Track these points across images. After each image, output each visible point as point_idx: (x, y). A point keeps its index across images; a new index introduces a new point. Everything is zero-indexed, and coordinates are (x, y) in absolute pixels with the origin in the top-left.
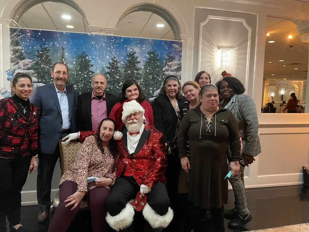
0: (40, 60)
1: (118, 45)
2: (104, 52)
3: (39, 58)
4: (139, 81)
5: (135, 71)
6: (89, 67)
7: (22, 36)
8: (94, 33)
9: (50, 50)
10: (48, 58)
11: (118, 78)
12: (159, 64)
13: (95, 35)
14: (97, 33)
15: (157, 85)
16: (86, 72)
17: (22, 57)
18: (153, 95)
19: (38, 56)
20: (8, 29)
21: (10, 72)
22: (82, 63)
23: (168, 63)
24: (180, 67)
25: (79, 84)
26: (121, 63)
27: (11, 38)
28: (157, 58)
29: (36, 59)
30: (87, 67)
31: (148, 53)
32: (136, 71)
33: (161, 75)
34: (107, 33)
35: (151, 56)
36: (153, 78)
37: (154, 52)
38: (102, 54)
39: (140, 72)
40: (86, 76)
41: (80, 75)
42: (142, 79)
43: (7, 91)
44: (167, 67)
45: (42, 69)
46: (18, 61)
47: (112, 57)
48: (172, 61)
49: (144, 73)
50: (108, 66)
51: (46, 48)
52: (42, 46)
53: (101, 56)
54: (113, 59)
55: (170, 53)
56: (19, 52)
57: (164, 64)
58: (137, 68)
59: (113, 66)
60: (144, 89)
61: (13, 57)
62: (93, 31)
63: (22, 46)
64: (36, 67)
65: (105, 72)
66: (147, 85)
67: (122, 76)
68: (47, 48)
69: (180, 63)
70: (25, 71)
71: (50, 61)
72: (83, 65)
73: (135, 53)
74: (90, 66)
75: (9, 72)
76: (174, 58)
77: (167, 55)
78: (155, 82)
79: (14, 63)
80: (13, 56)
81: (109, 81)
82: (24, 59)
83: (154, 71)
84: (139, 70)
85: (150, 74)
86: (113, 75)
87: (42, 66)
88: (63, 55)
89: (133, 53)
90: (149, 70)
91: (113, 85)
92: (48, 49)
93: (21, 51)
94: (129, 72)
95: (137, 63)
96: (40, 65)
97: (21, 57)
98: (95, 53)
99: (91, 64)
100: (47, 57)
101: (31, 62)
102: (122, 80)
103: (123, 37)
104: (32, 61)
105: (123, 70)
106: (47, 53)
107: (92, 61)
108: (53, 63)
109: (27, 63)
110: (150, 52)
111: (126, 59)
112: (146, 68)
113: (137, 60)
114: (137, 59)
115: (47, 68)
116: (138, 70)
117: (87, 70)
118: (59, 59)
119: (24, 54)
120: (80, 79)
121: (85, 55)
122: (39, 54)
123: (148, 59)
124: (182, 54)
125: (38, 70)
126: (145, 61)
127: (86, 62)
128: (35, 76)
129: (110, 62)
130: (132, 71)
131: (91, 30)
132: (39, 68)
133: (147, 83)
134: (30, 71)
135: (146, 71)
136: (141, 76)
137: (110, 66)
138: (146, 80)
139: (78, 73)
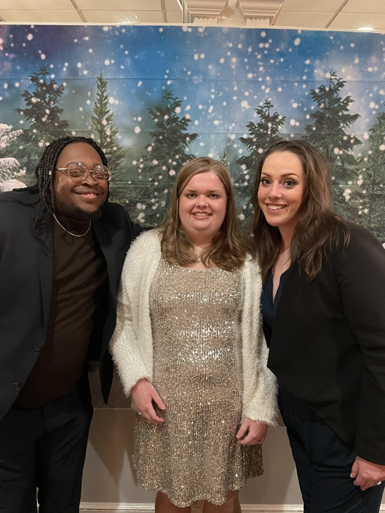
0: (34, 126)
1: (282, 60)
2: (234, 86)
3: (33, 120)
4: (350, 183)
5: (336, 151)
6: (184, 141)
8: (201, 24)
9: (63, 89)
10: (59, 119)
13: (206, 27)
14: (212, 23)
16: (173, 161)
19: (28, 114)
22: (160, 130)
25: (153, 200)
26: (289, 123)
29: (21, 122)
30: (177, 143)
32: (340, 149)
34: (246, 18)
38: (228, 98)
39: (353, 153)
40: (172, 173)
41: (156, 171)
42: (361, 177)
47: (261, 104)
49: (369, 157)
50: (245, 136)
51: (51, 85)
52: (40, 77)
53: (225, 104)
54: (264, 110)
58: (345, 138)
59: (263, 135)
60: (366, 211)
62: (199, 17)
64: (22, 149)
65: (236, 156)
66: (377, 199)
68: (53, 82)
71: (65, 127)
72: (166, 135)
73: (341, 84)
74: (188, 139)
81: (246, 187)
84: (351, 146)
87: (41, 144)
88: (101, 105)
89: (332, 86)
92: (55, 86)
95: (344, 122)
96: (36, 142)
98: (203, 92)
99: (190, 130)
100: (54, 113)
103: (300, 29)
104: (11, 127)
106: (55, 101)
107: (193, 122)
108: (73, 133)
111: (309, 110)
112: (376, 139)
113: (347, 110)
114: (348, 108)
116: (346, 145)
117: (177, 152)
118: (91, 120)
120: (156, 184)
121: (172, 101)
125: (29, 159)
126: (374, 112)
127: (174, 124)
128: (18, 176)
129: (252, 121)
130: (328, 151)
131: (191, 12)
132: (32, 150)
133: (377, 190)
134: (7, 159)
135: (378, 147)
136: (357, 167)
137: (252, 136)
138: (374, 180)
139: (149, 164)
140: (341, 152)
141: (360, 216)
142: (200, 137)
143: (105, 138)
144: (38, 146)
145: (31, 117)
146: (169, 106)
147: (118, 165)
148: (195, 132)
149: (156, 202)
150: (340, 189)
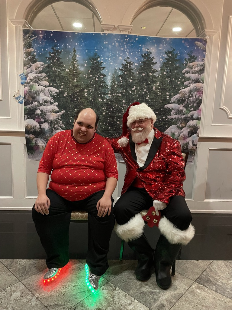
0: (51, 63)
3: (51, 61)
4: (155, 84)
5: (150, 74)
6: (101, 69)
7: (34, 38)
8: (106, 32)
9: (62, 52)
11: (132, 82)
12: (178, 65)
14: (110, 32)
15: (175, 90)
16: (97, 75)
17: (35, 59)
18: (170, 101)
19: (49, 59)
20: (21, 30)
21: (24, 76)
22: (93, 65)
23: (189, 64)
24: (202, 69)
25: (90, 88)
27: (24, 40)
28: (176, 59)
29: (47, 62)
30: (98, 70)
31: (166, 53)
33: (180, 78)
34: (121, 31)
35: (169, 56)
36: (171, 81)
37: (173, 51)
39: (155, 75)
40: (97, 79)
41: (91, 79)
42: (158, 82)
43: (20, 96)
44: (187, 69)
45: (53, 72)
46: (30, 64)
47: (126, 58)
48: (193, 62)
49: (161, 76)
50: (121, 68)
51: (58, 50)
52: (54, 48)
54: (127, 60)
55: (192, 52)
56: (31, 55)
57: (184, 65)
58: (153, 70)
59: (126, 68)
60: (160, 94)
61: (26, 60)
62: (106, 30)
63: (34, 48)
64: (47, 70)
65: (118, 75)
66: (163, 90)
67: (136, 80)
68: (59, 49)
69: (203, 64)
70: (38, 74)
71: (62, 63)
72: (95, 67)
73: (151, 53)
74: (102, 68)
75: (22, 76)
76: (196, 57)
77: (188, 55)
78: (173, 86)
79: (27, 66)
80: (26, 58)
81: (121, 85)
82: (36, 61)
83: (172, 73)
84: (155, 72)
85: (168, 77)
86: (126, 78)
87: (53, 69)
88: (74, 57)
89: (148, 53)
90: (167, 72)
91: (125, 90)
92: (59, 51)
93: (34, 54)
94: (144, 74)
95: (152, 65)
96: (52, 68)
97: (33, 60)
99: (103, 66)
100: (58, 59)
101: (43, 65)
102: (136, 83)
103: (138, 35)
104: (44, 63)
105: (137, 73)
106: (59, 55)
108: (64, 66)
109: (39, 66)
110: (168, 51)
111: (141, 60)
112: (162, 70)
113: (153, 61)
114: (153, 60)
115: (58, 71)
116: (153, 72)
117: (98, 73)
118: (70, 62)
119: (36, 57)
120: (91, 83)
121: (97, 56)
122: (50, 57)
123: (166, 59)
124: (205, 53)
125: (49, 73)
126: (162, 62)
127: (98, 64)
128: (46, 80)
129: (123, 63)
130: (147, 74)
131: (103, 29)
132: (51, 71)
133: (163, 87)
134: (42, 74)
135: (163, 73)
136: (157, 79)
137: (123, 68)
138: (163, 84)
139: (89, 76)
140: (152, 74)
141: (158, 96)
142: (106, 68)
143: (75, 68)
144: (52, 69)
145: (50, 60)
146: (96, 58)
147: (79, 76)
148: (104, 66)
149: (91, 89)
150: (152, 86)
